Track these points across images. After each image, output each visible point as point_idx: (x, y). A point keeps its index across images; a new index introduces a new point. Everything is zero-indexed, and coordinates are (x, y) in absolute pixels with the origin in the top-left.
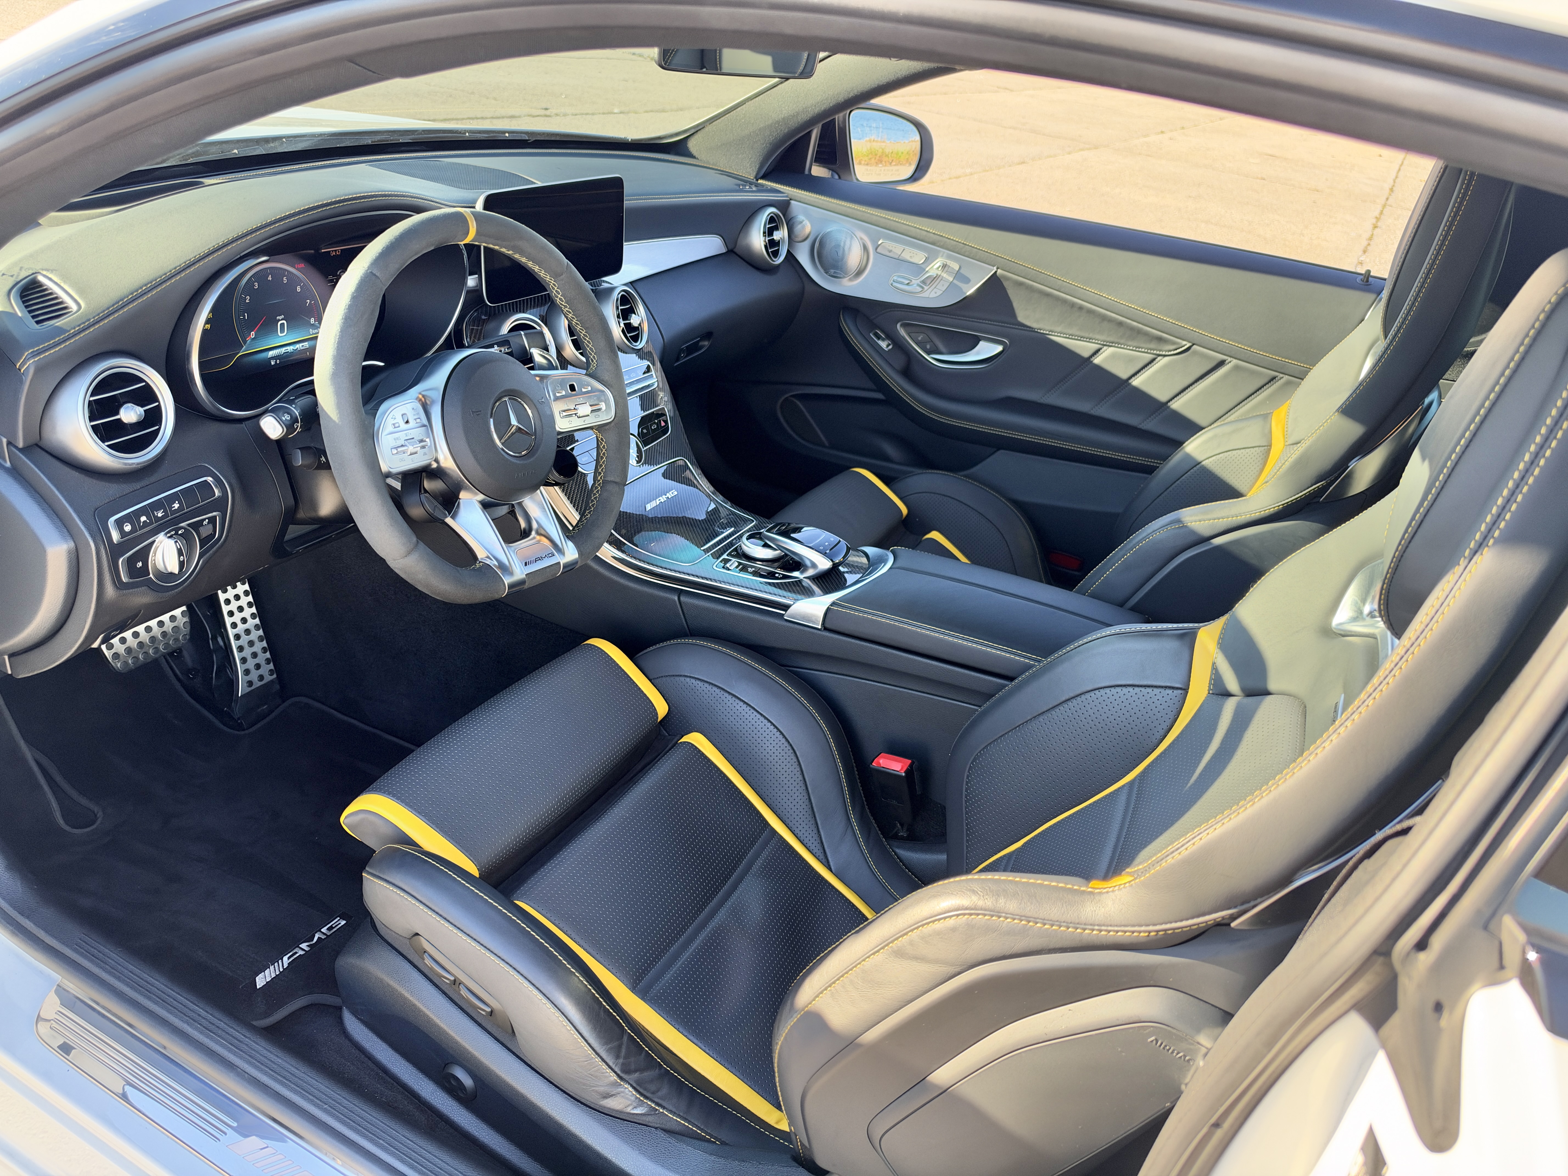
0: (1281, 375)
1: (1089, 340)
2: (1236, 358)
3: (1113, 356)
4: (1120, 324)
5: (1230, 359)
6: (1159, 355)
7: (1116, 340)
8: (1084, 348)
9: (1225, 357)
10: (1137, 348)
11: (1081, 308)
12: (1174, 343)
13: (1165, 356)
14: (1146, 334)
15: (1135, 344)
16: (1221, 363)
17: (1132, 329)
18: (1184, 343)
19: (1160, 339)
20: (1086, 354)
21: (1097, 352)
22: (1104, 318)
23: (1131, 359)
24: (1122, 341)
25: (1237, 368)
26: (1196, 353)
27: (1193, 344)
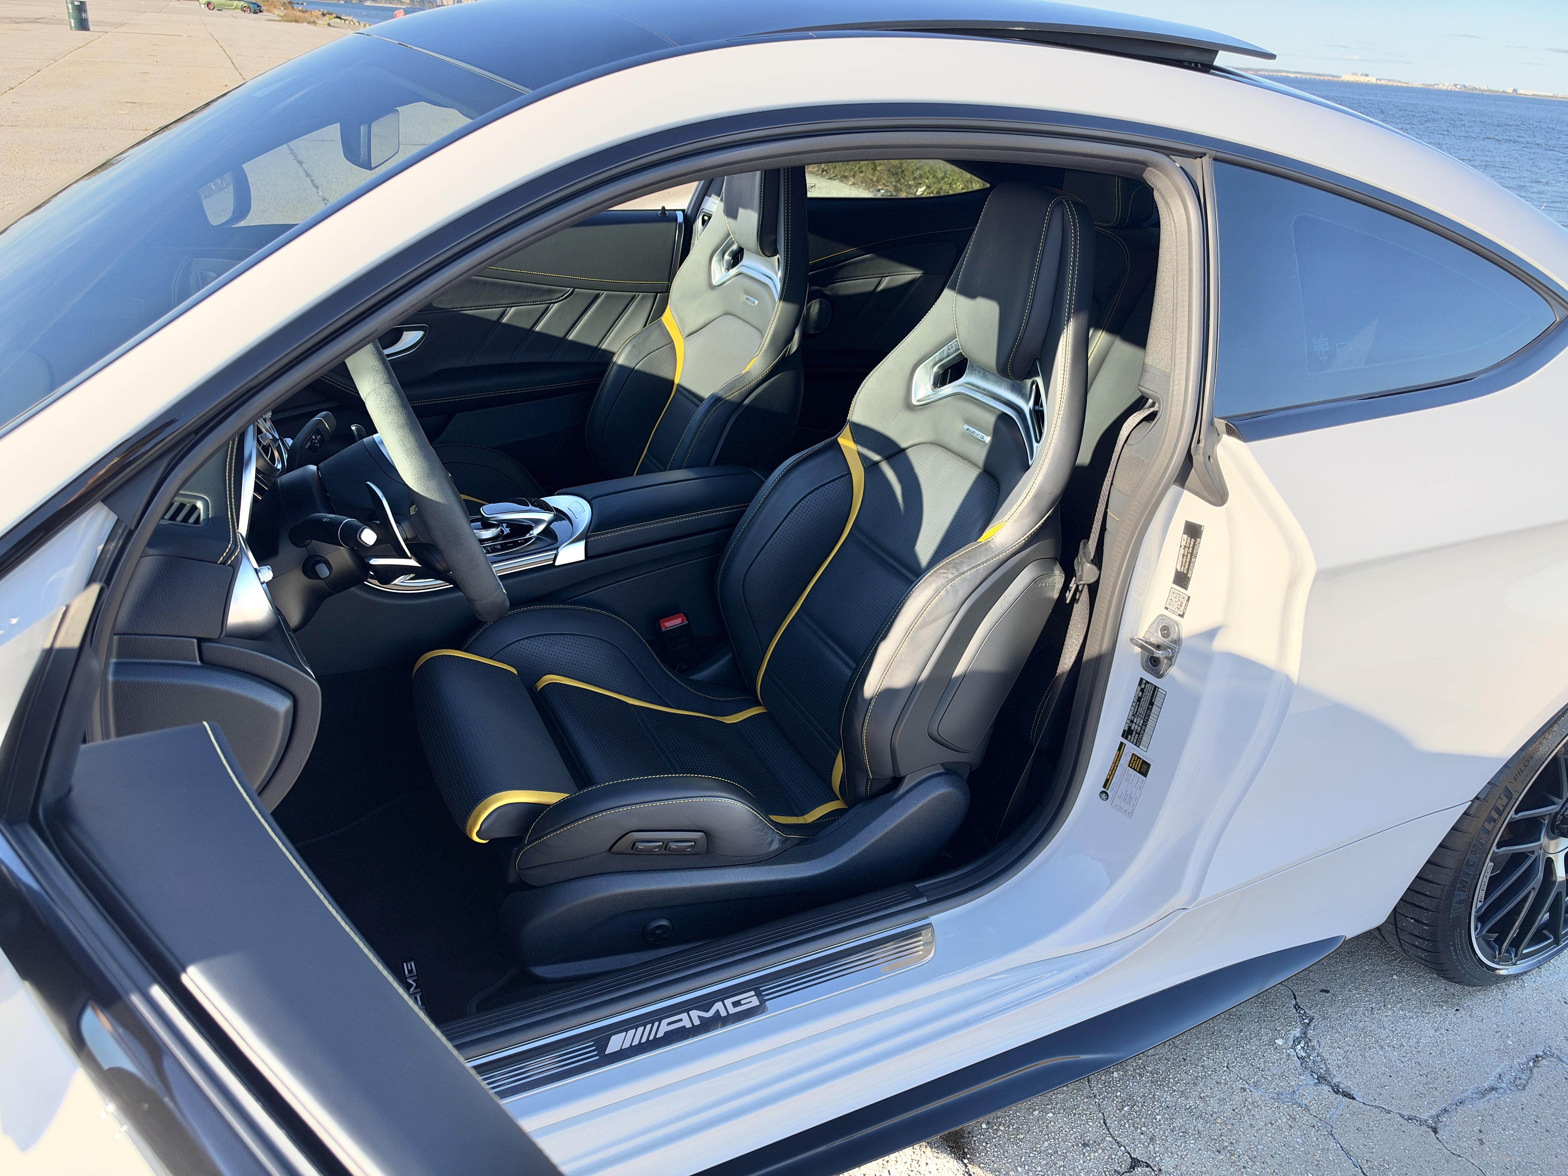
0: (638, 294)
1: (495, 306)
2: (606, 291)
3: (516, 314)
4: (518, 287)
5: (602, 292)
6: (551, 303)
7: (517, 301)
8: (491, 313)
9: (599, 291)
10: (534, 303)
11: (485, 283)
12: (561, 291)
13: (554, 303)
14: (539, 290)
15: (532, 300)
16: (597, 296)
17: (528, 288)
18: (568, 289)
19: (550, 292)
20: (495, 318)
21: (503, 314)
22: (504, 286)
23: (530, 312)
24: (521, 301)
25: (607, 297)
26: (578, 293)
27: (575, 288)
